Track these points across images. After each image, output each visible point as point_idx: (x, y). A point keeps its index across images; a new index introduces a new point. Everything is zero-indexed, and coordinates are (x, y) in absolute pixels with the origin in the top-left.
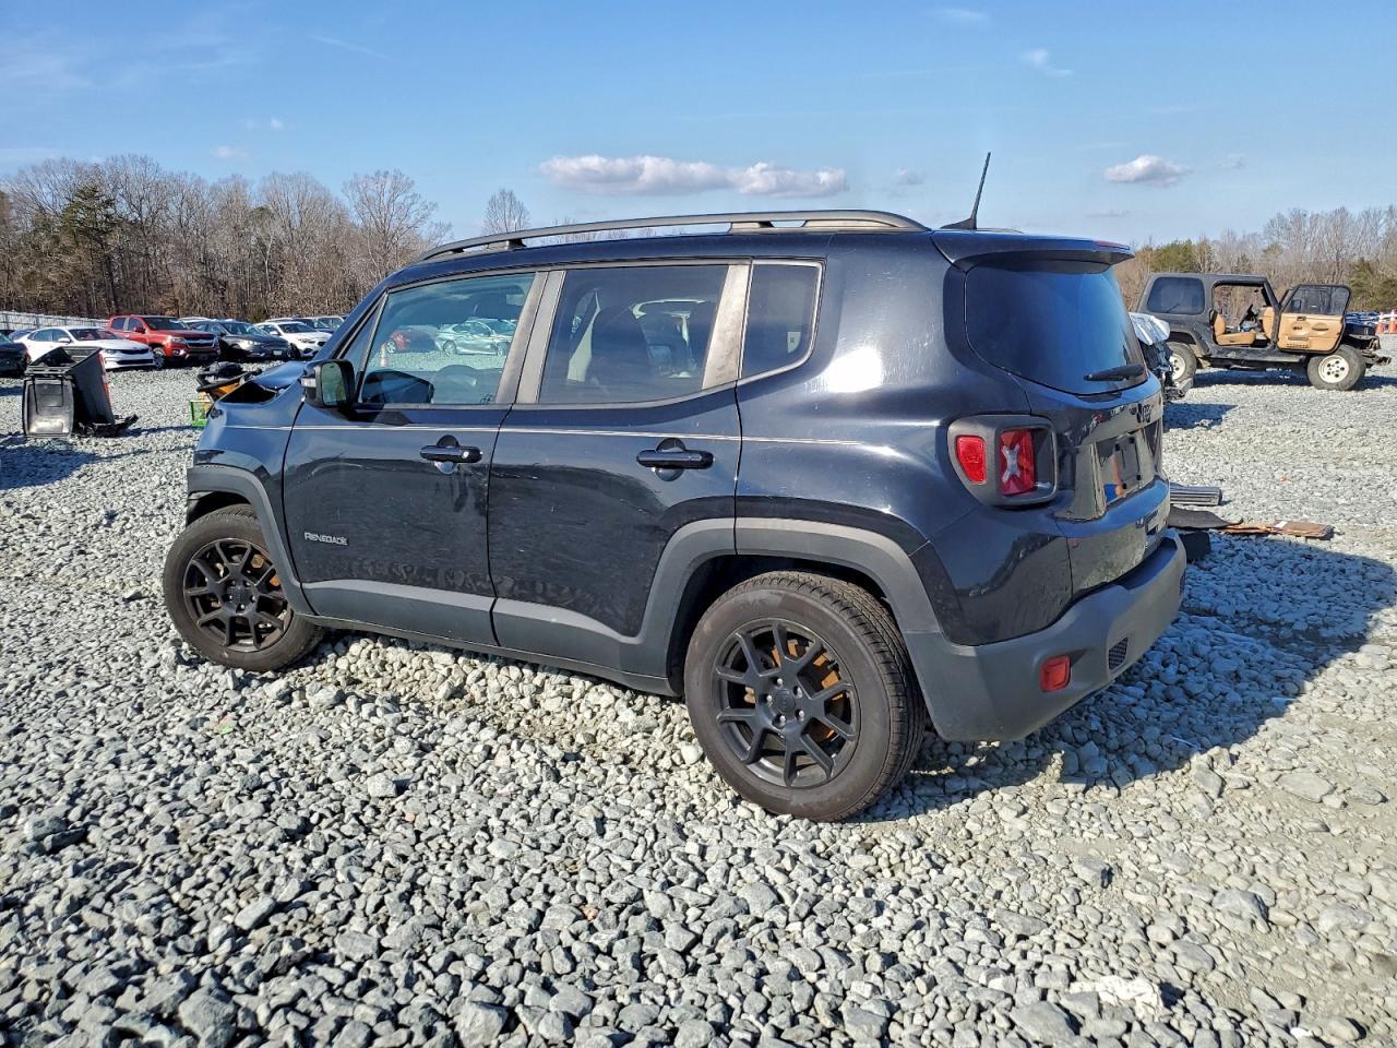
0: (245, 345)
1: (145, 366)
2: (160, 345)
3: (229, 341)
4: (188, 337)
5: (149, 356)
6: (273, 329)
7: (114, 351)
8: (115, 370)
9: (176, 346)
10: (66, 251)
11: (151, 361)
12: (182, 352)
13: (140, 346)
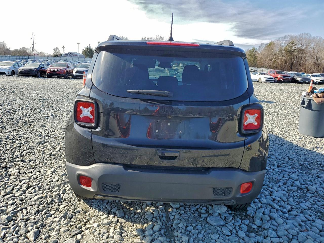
0: (299, 79)
1: (271, 82)
2: (277, 77)
3: (295, 78)
4: (284, 76)
5: (273, 79)
6: (310, 76)
7: (266, 78)
8: (265, 82)
9: (281, 78)
10: (283, 56)
11: (273, 81)
12: (281, 80)
13: (271, 77)
